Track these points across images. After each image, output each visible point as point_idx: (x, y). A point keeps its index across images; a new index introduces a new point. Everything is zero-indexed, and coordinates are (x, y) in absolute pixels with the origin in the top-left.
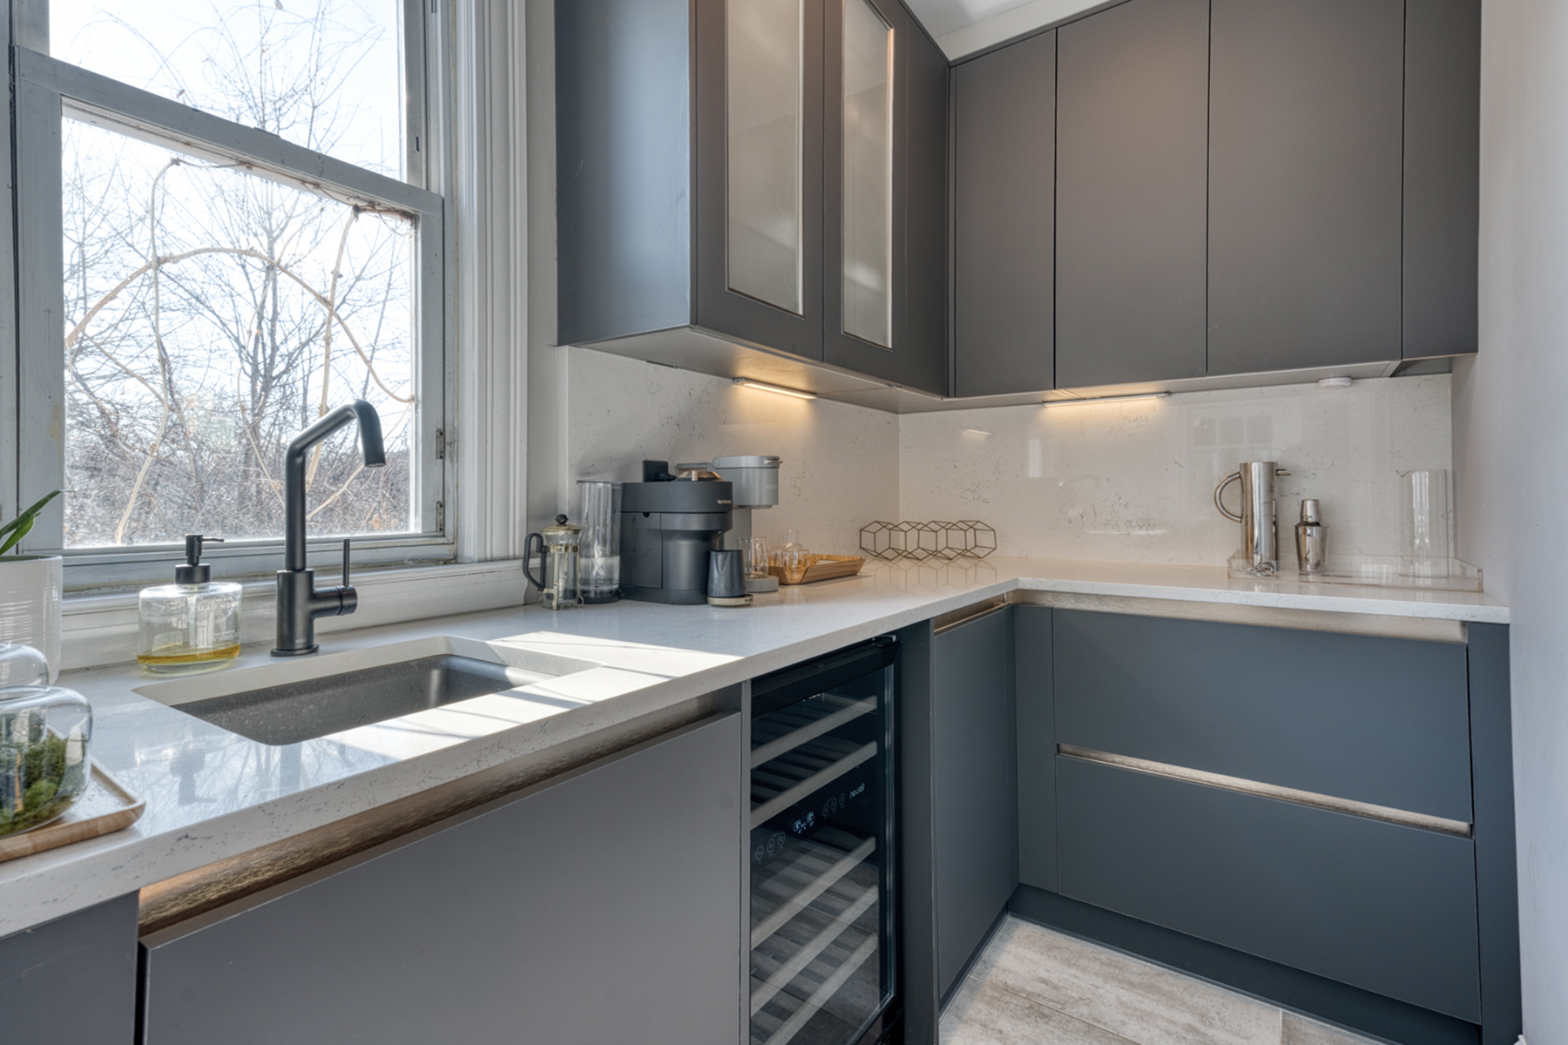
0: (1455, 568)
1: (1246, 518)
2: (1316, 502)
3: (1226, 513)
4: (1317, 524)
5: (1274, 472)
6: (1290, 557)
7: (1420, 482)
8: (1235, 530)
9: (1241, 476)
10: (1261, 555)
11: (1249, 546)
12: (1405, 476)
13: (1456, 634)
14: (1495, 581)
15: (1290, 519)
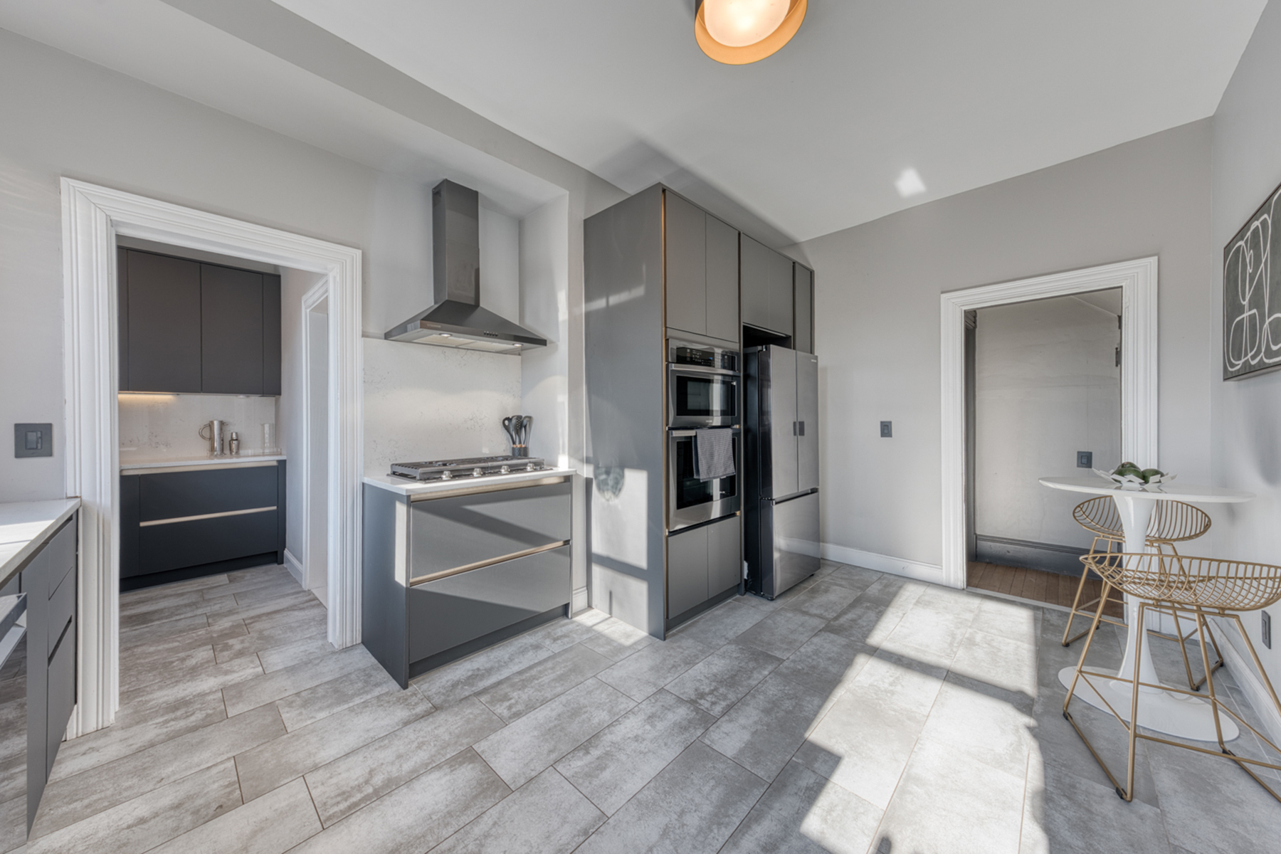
0: (275, 450)
1: (211, 439)
2: (236, 433)
3: (203, 437)
4: (236, 440)
5: (222, 424)
6: (227, 451)
7: (267, 427)
8: (207, 444)
9: (211, 425)
10: (218, 452)
11: (212, 449)
12: (263, 425)
13: (275, 464)
14: (284, 452)
15: (227, 439)
